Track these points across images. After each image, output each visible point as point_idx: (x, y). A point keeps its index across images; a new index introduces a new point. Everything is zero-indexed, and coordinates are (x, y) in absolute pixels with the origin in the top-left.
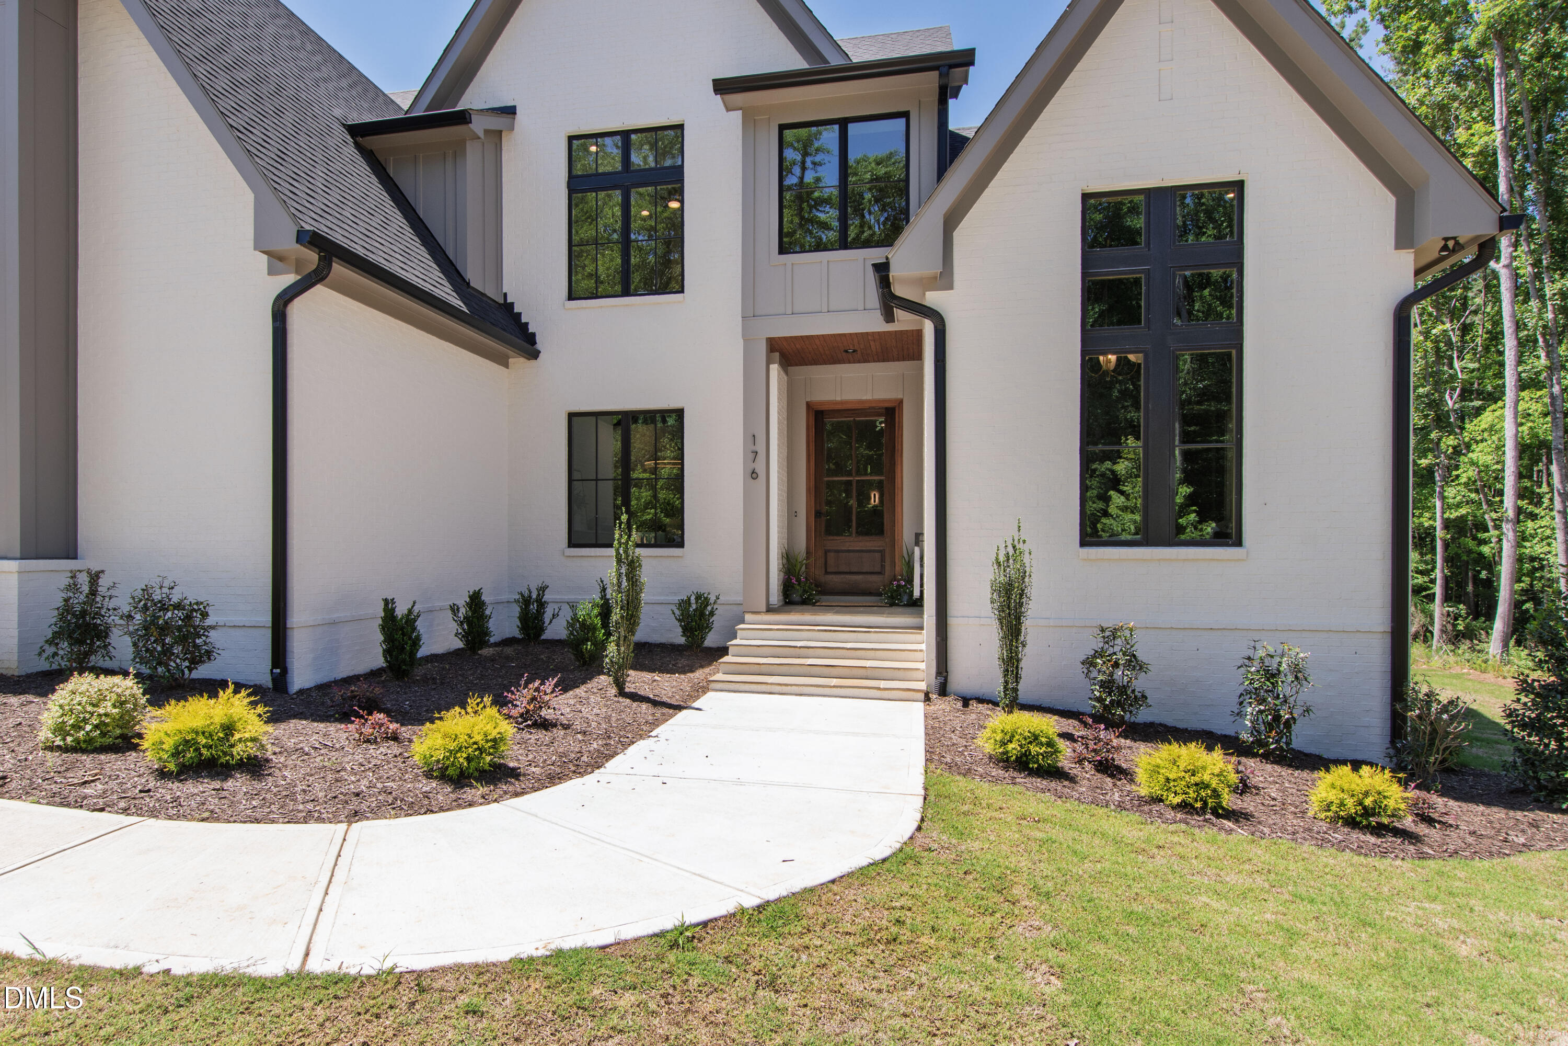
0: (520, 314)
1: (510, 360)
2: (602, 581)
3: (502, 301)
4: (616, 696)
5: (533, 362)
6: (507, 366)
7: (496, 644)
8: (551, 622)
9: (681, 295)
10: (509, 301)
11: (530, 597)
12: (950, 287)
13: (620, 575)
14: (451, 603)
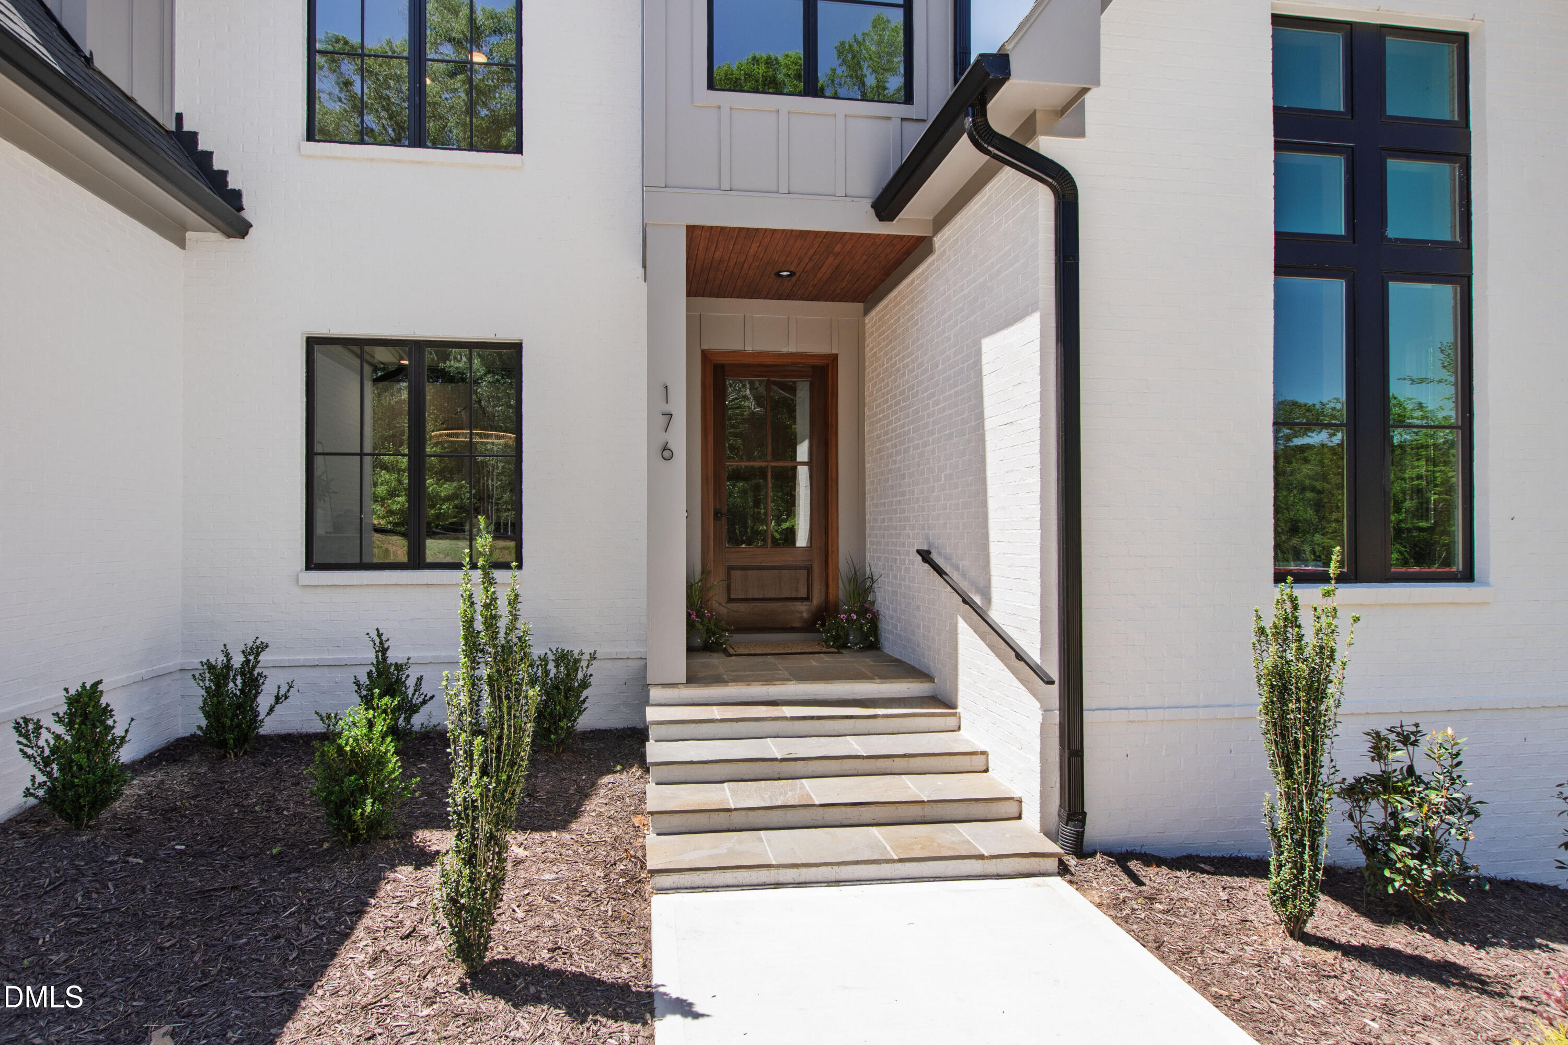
0: (210, 154)
1: (189, 235)
2: (380, 635)
3: (172, 127)
4: (463, 988)
5: (236, 243)
6: (182, 244)
7: (151, 761)
8: (272, 709)
9: (517, 157)
10: (187, 127)
11: (228, 666)
12: (1079, 132)
13: (474, 682)
14: (18, 716)
